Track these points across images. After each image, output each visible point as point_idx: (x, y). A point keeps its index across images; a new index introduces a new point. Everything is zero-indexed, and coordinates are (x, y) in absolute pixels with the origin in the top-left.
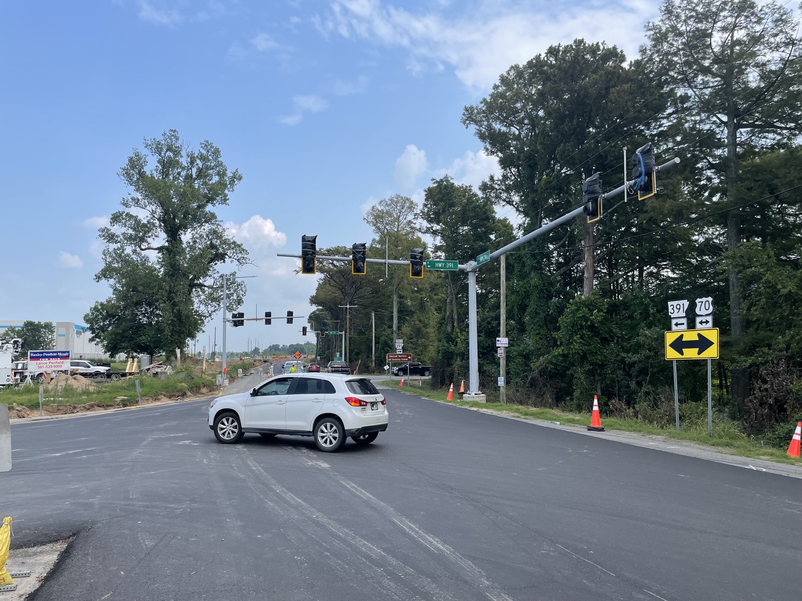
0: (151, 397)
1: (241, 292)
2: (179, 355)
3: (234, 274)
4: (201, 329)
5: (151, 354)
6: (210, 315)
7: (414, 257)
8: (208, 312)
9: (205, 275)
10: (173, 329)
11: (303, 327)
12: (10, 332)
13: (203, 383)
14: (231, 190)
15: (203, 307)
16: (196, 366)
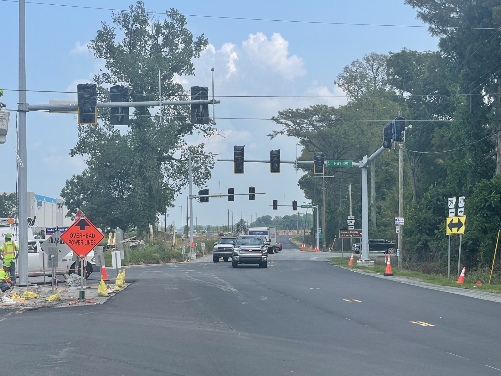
1: (209, 165)
2: (152, 231)
3: (202, 146)
4: (171, 204)
5: (124, 228)
6: (179, 190)
7: (316, 159)
8: (177, 186)
9: (173, 147)
11: (274, 201)
14: (196, 57)
16: (167, 240)
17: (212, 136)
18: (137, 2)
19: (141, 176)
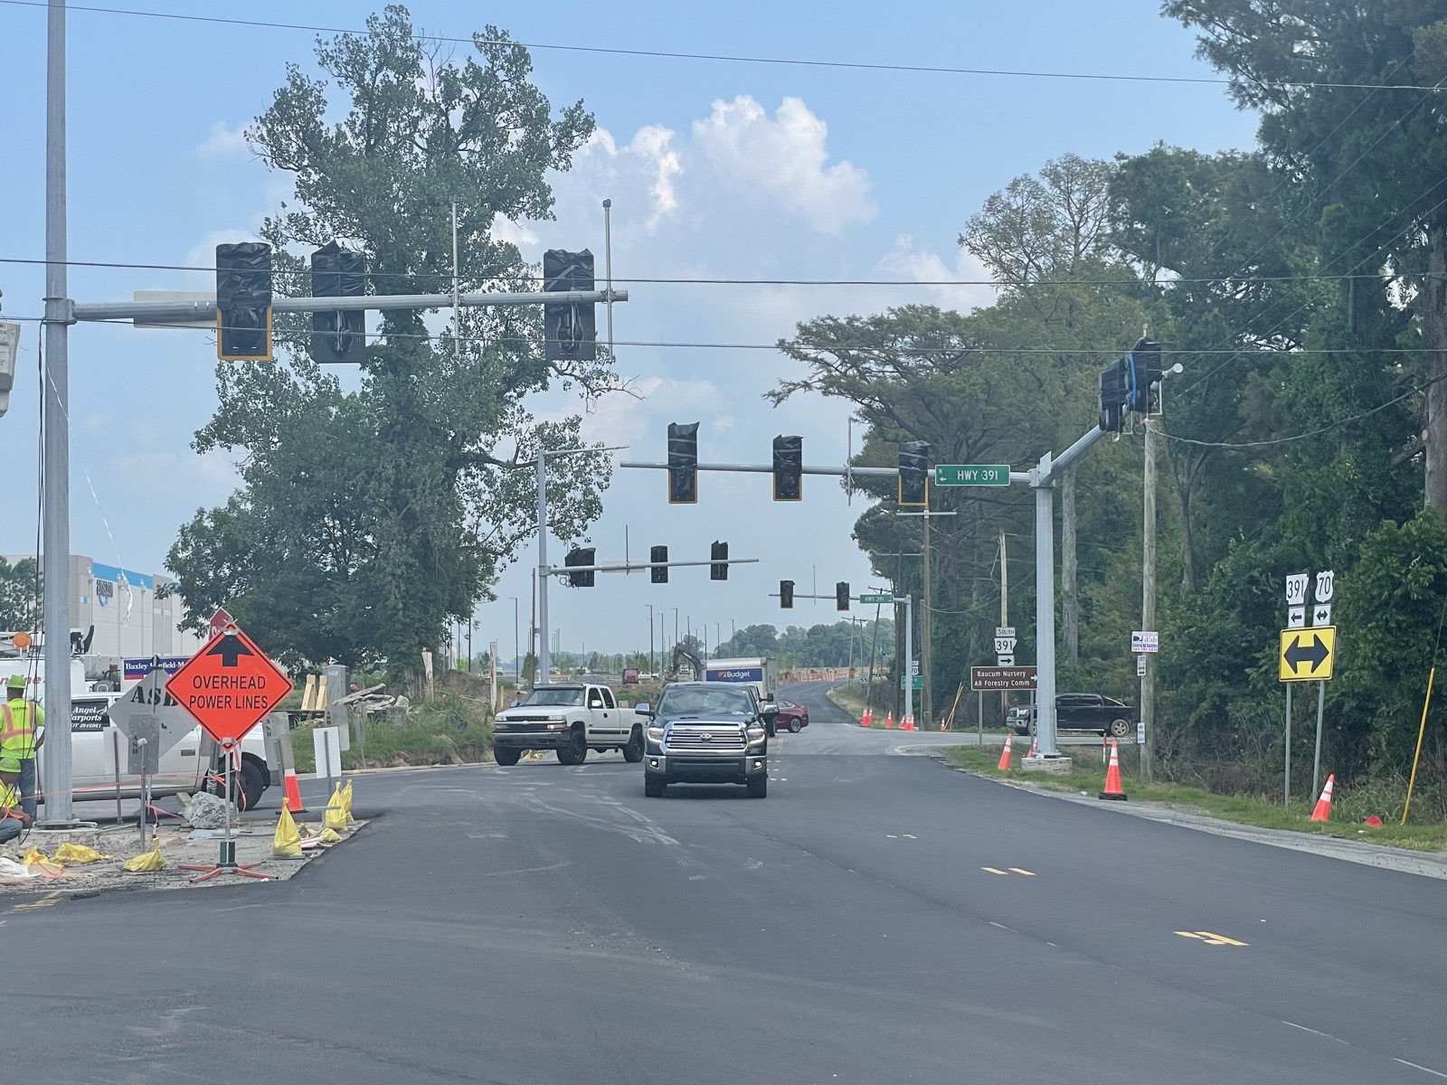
4: (486, 591)
6: (508, 550)
7: (905, 461)
8: (503, 539)
9: (493, 425)
16: (474, 696)
17: (605, 395)
18: (390, 8)
19: (400, 511)
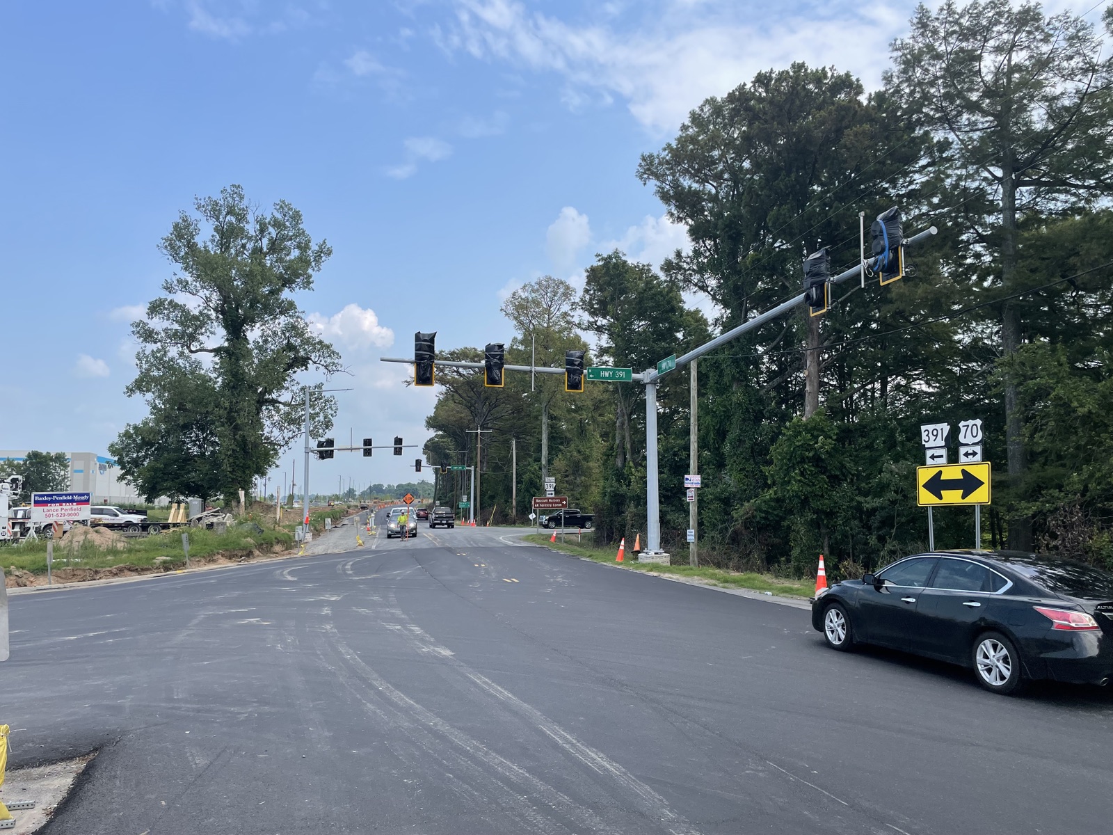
0: (204, 557)
1: (330, 412)
2: (242, 499)
3: (320, 386)
4: (274, 463)
5: (204, 497)
6: (287, 443)
7: (570, 363)
9: (280, 387)
10: (235, 463)
11: (417, 461)
12: (6, 467)
13: (276, 538)
14: (316, 269)
15: (276, 432)
16: (267, 514)
17: (336, 373)
18: (233, 186)
